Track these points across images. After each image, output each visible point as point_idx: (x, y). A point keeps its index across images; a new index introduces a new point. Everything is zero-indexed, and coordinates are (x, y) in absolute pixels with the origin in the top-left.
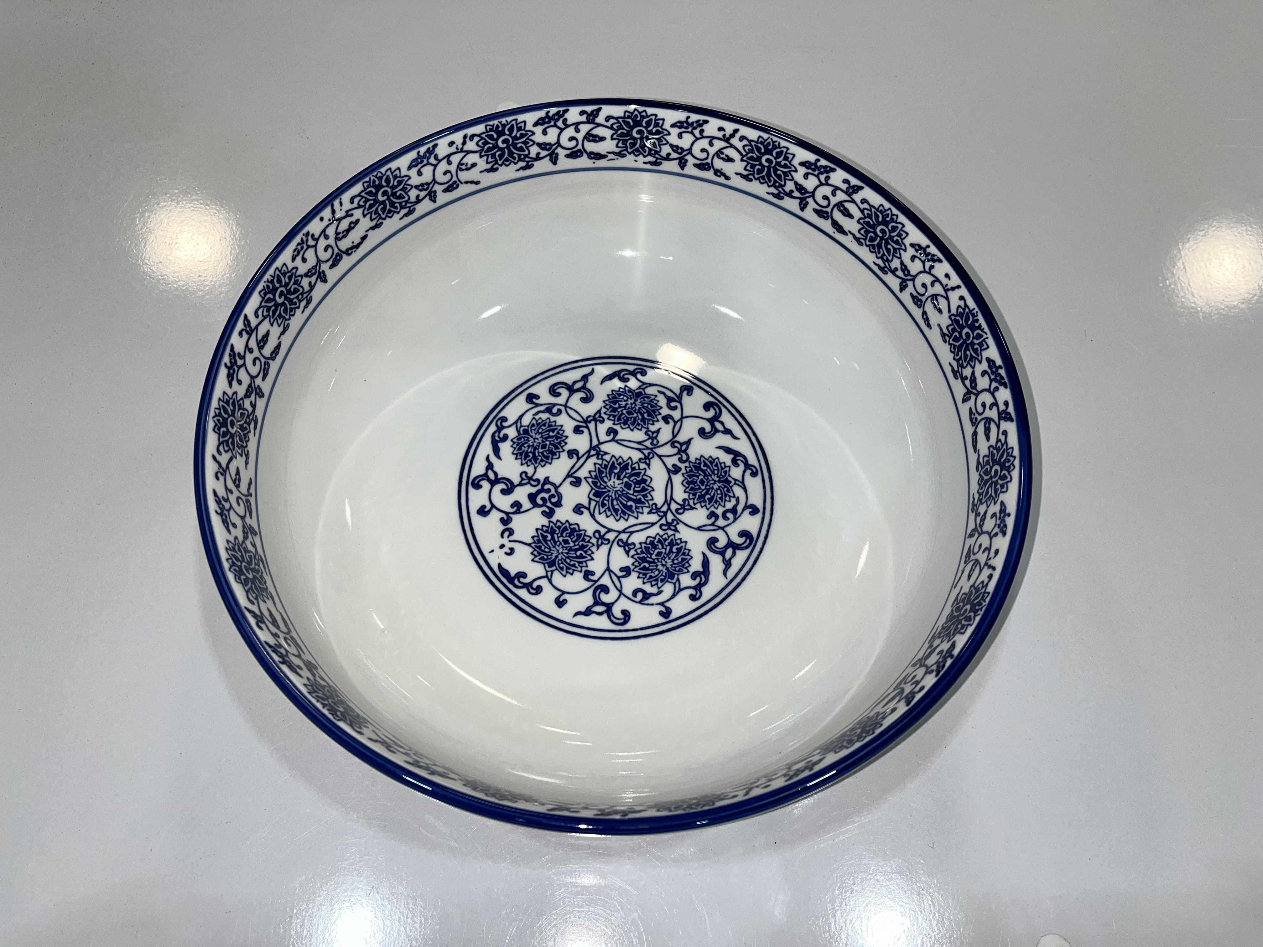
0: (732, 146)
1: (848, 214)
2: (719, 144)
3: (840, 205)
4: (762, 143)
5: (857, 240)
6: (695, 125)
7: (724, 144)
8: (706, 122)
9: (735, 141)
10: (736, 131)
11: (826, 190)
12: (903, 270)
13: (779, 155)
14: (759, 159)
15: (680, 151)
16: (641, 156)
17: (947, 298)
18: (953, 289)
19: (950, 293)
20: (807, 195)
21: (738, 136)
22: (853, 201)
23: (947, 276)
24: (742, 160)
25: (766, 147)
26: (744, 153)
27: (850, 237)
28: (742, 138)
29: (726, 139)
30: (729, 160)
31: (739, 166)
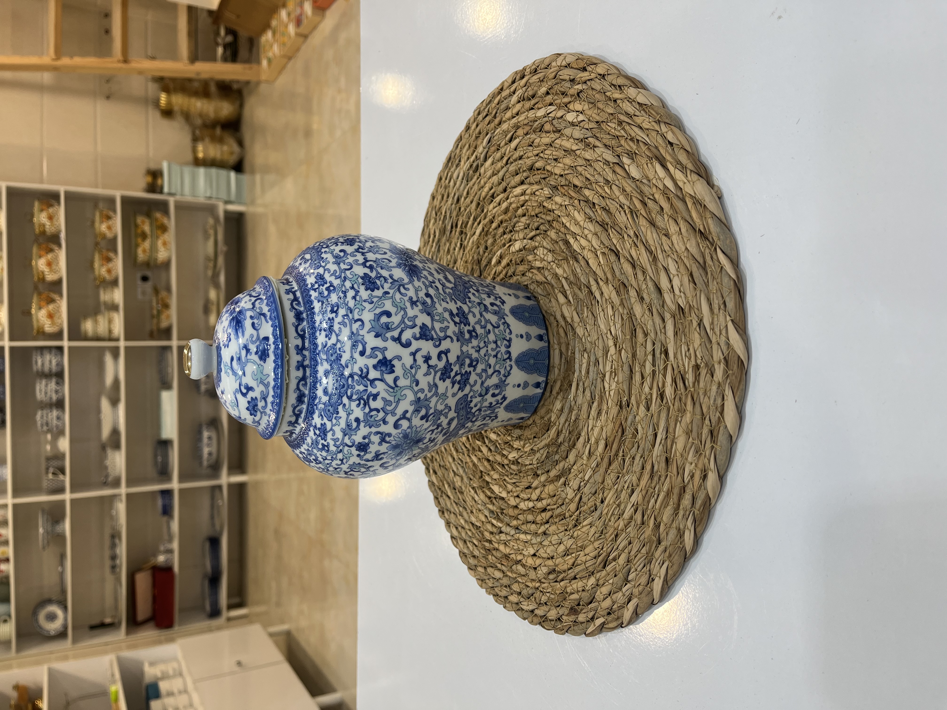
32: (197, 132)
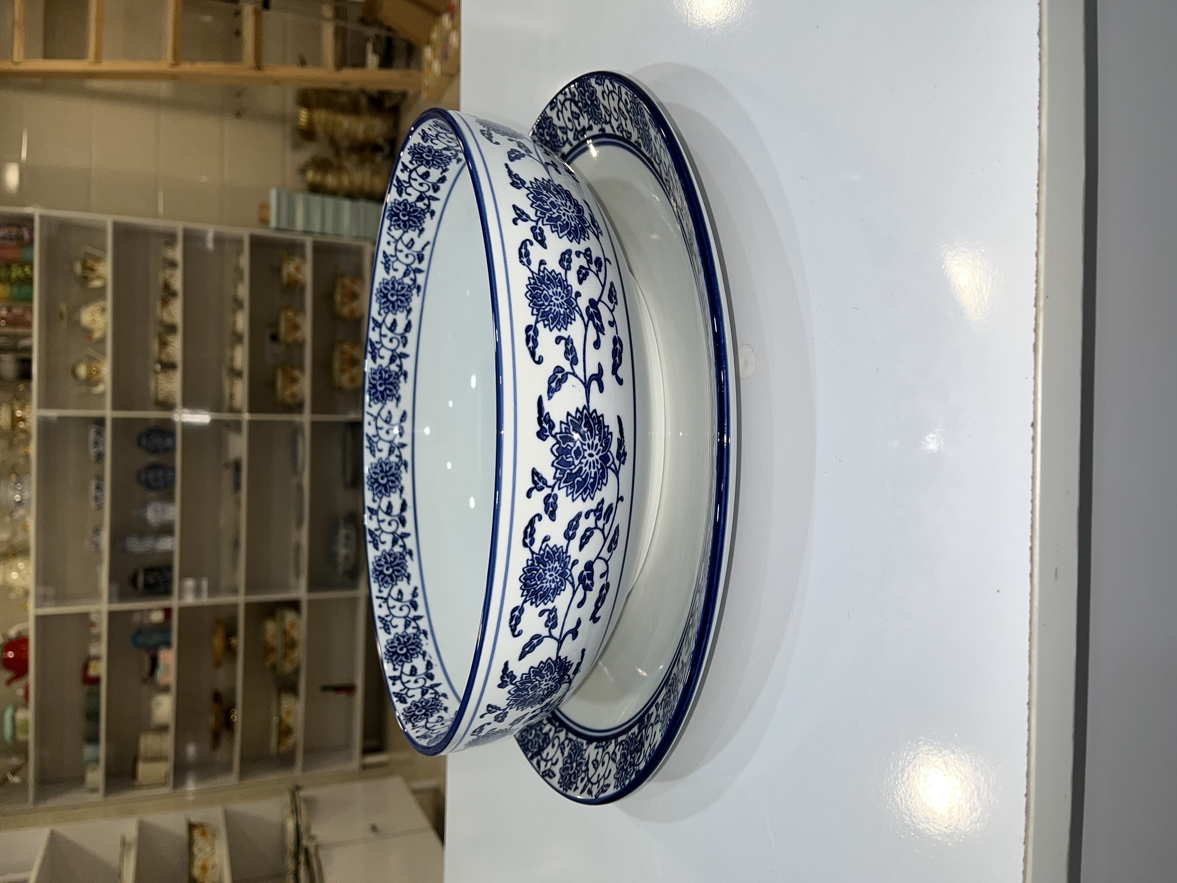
0: (389, 595)
1: (390, 506)
2: (391, 602)
3: (388, 512)
4: (377, 579)
5: (401, 490)
6: (384, 622)
7: (390, 600)
8: (379, 617)
9: (385, 594)
10: (378, 597)
11: (385, 526)
12: (393, 452)
13: (379, 565)
14: (390, 576)
15: (408, 623)
16: (422, 642)
17: (379, 414)
18: (372, 415)
19: (375, 414)
20: (396, 536)
21: (380, 595)
22: (379, 507)
23: (369, 424)
24: (396, 584)
25: (378, 575)
26: (390, 586)
27: (404, 496)
28: (380, 591)
29: (386, 600)
30: (400, 592)
31: (402, 585)
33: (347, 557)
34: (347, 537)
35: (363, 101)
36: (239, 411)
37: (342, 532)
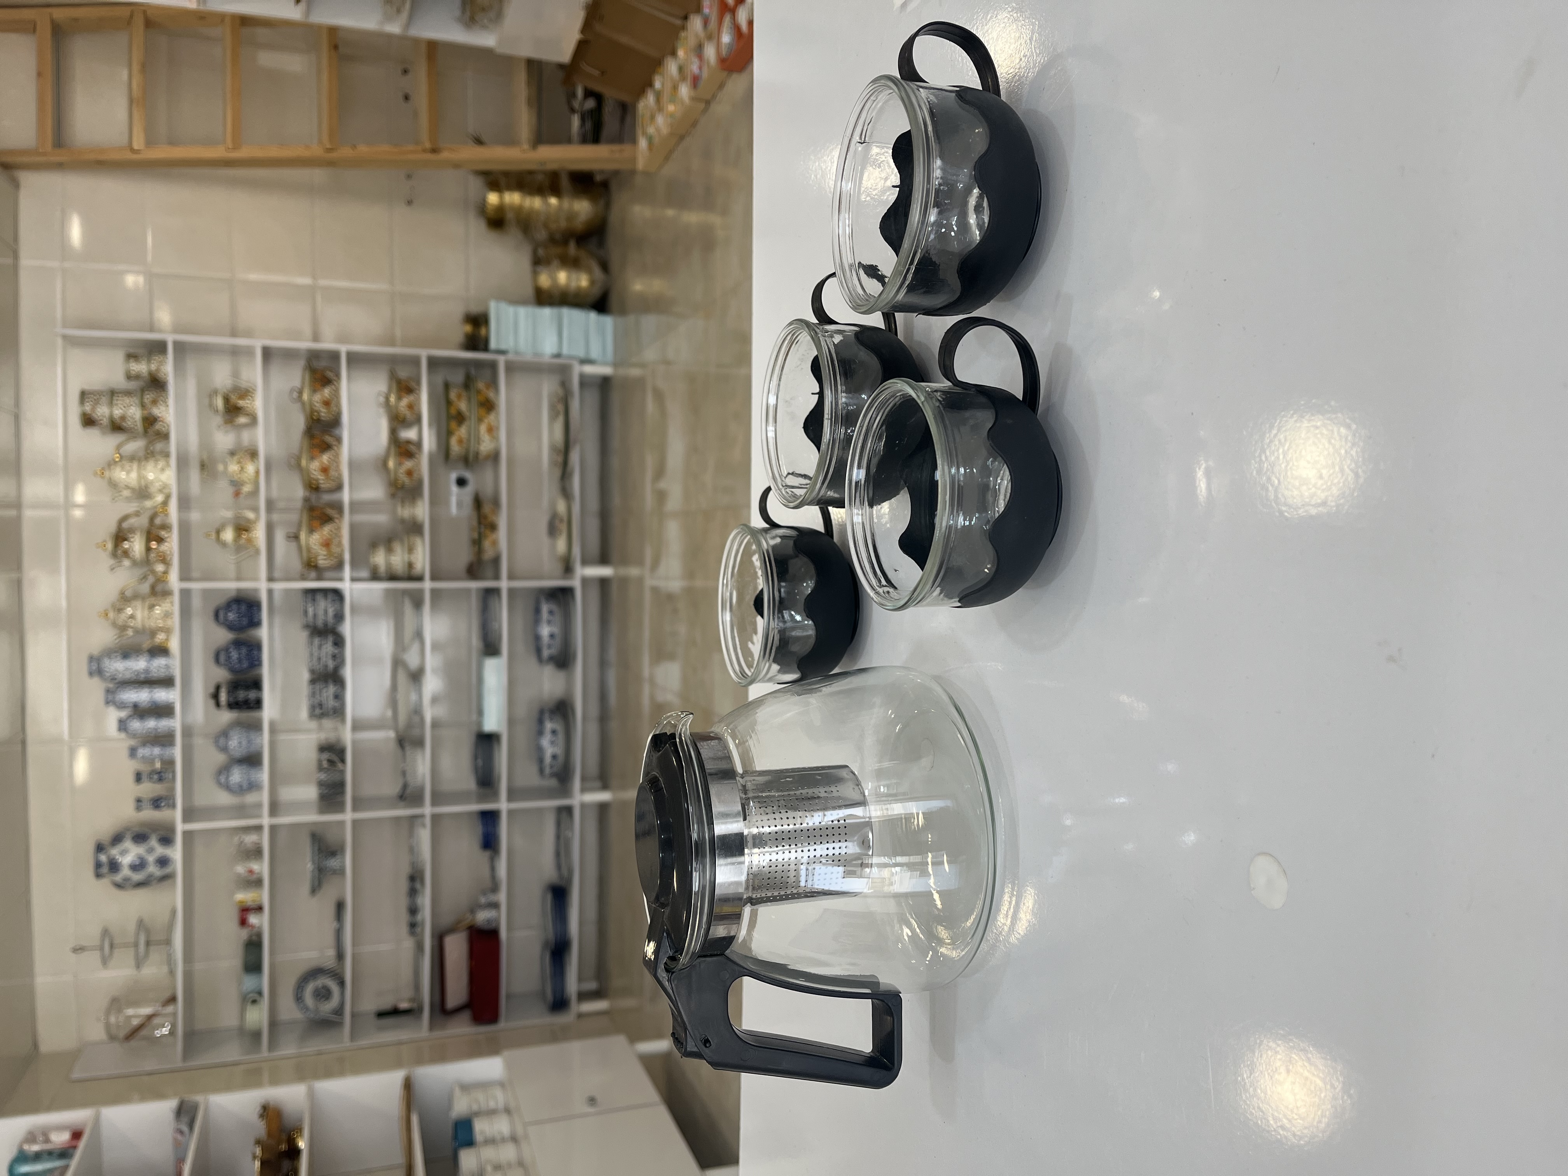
32: (541, 252)
33: (554, 757)
34: (554, 732)
35: (565, 182)
36: (420, 578)
37: (549, 726)
